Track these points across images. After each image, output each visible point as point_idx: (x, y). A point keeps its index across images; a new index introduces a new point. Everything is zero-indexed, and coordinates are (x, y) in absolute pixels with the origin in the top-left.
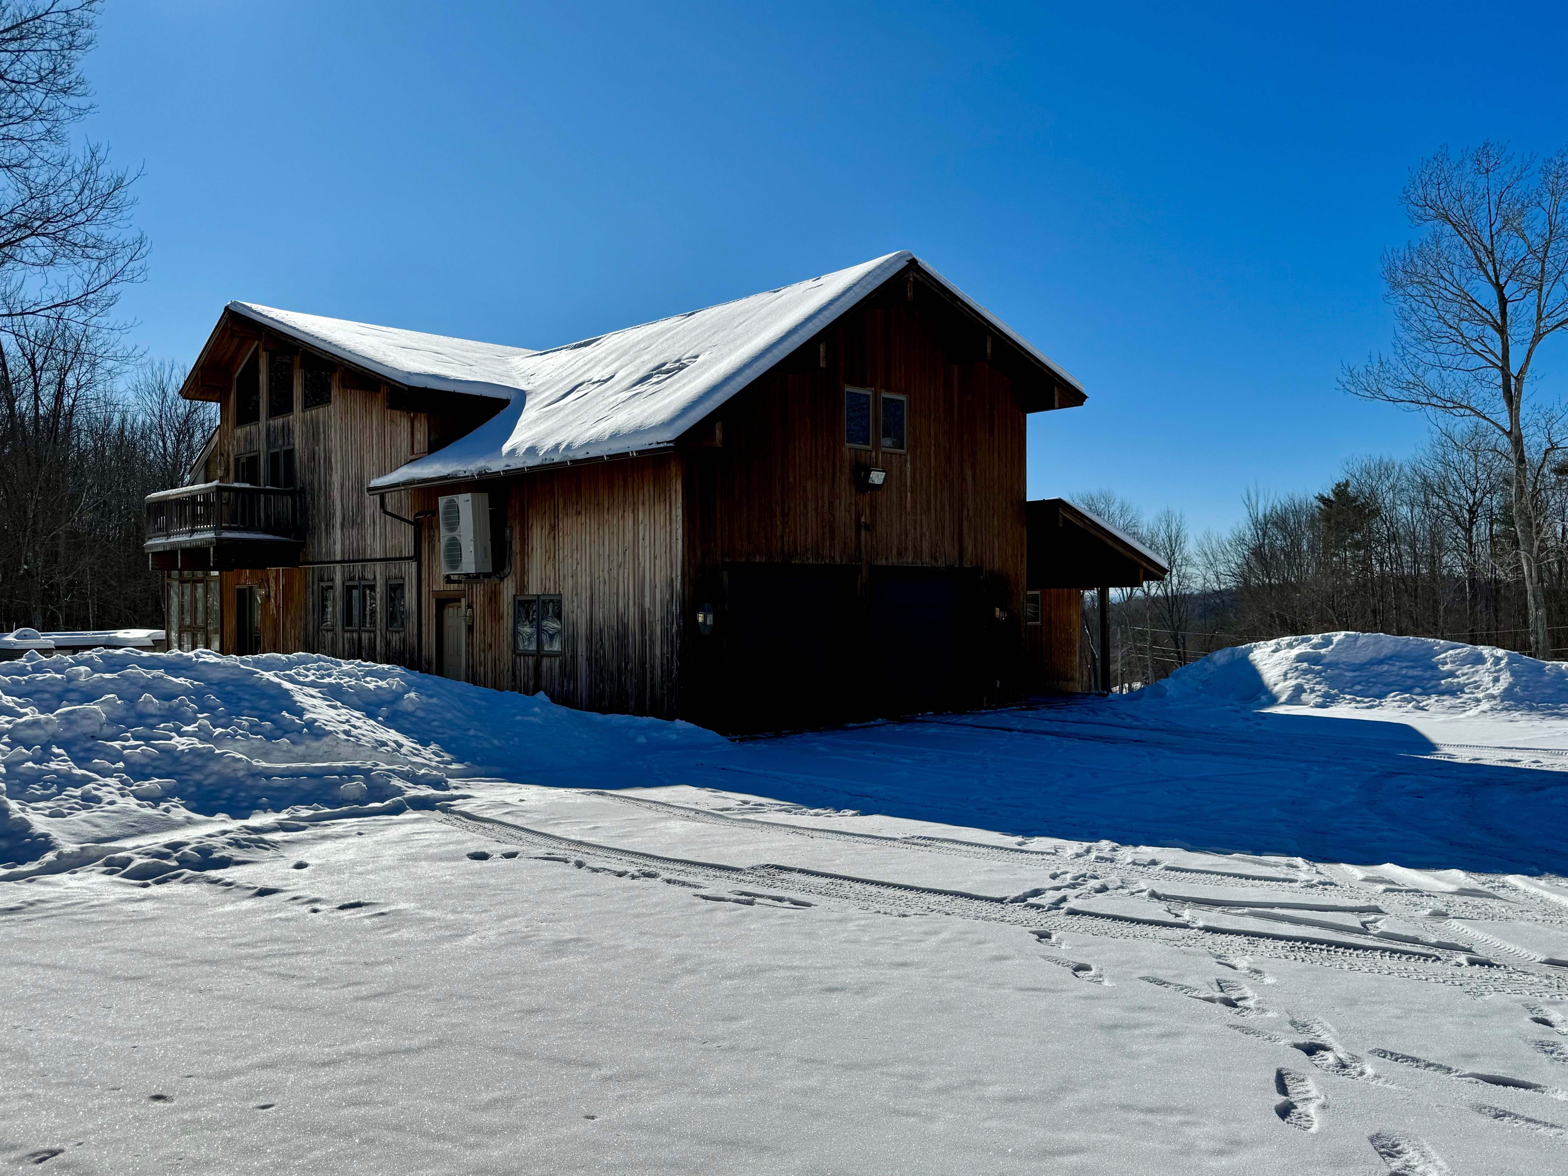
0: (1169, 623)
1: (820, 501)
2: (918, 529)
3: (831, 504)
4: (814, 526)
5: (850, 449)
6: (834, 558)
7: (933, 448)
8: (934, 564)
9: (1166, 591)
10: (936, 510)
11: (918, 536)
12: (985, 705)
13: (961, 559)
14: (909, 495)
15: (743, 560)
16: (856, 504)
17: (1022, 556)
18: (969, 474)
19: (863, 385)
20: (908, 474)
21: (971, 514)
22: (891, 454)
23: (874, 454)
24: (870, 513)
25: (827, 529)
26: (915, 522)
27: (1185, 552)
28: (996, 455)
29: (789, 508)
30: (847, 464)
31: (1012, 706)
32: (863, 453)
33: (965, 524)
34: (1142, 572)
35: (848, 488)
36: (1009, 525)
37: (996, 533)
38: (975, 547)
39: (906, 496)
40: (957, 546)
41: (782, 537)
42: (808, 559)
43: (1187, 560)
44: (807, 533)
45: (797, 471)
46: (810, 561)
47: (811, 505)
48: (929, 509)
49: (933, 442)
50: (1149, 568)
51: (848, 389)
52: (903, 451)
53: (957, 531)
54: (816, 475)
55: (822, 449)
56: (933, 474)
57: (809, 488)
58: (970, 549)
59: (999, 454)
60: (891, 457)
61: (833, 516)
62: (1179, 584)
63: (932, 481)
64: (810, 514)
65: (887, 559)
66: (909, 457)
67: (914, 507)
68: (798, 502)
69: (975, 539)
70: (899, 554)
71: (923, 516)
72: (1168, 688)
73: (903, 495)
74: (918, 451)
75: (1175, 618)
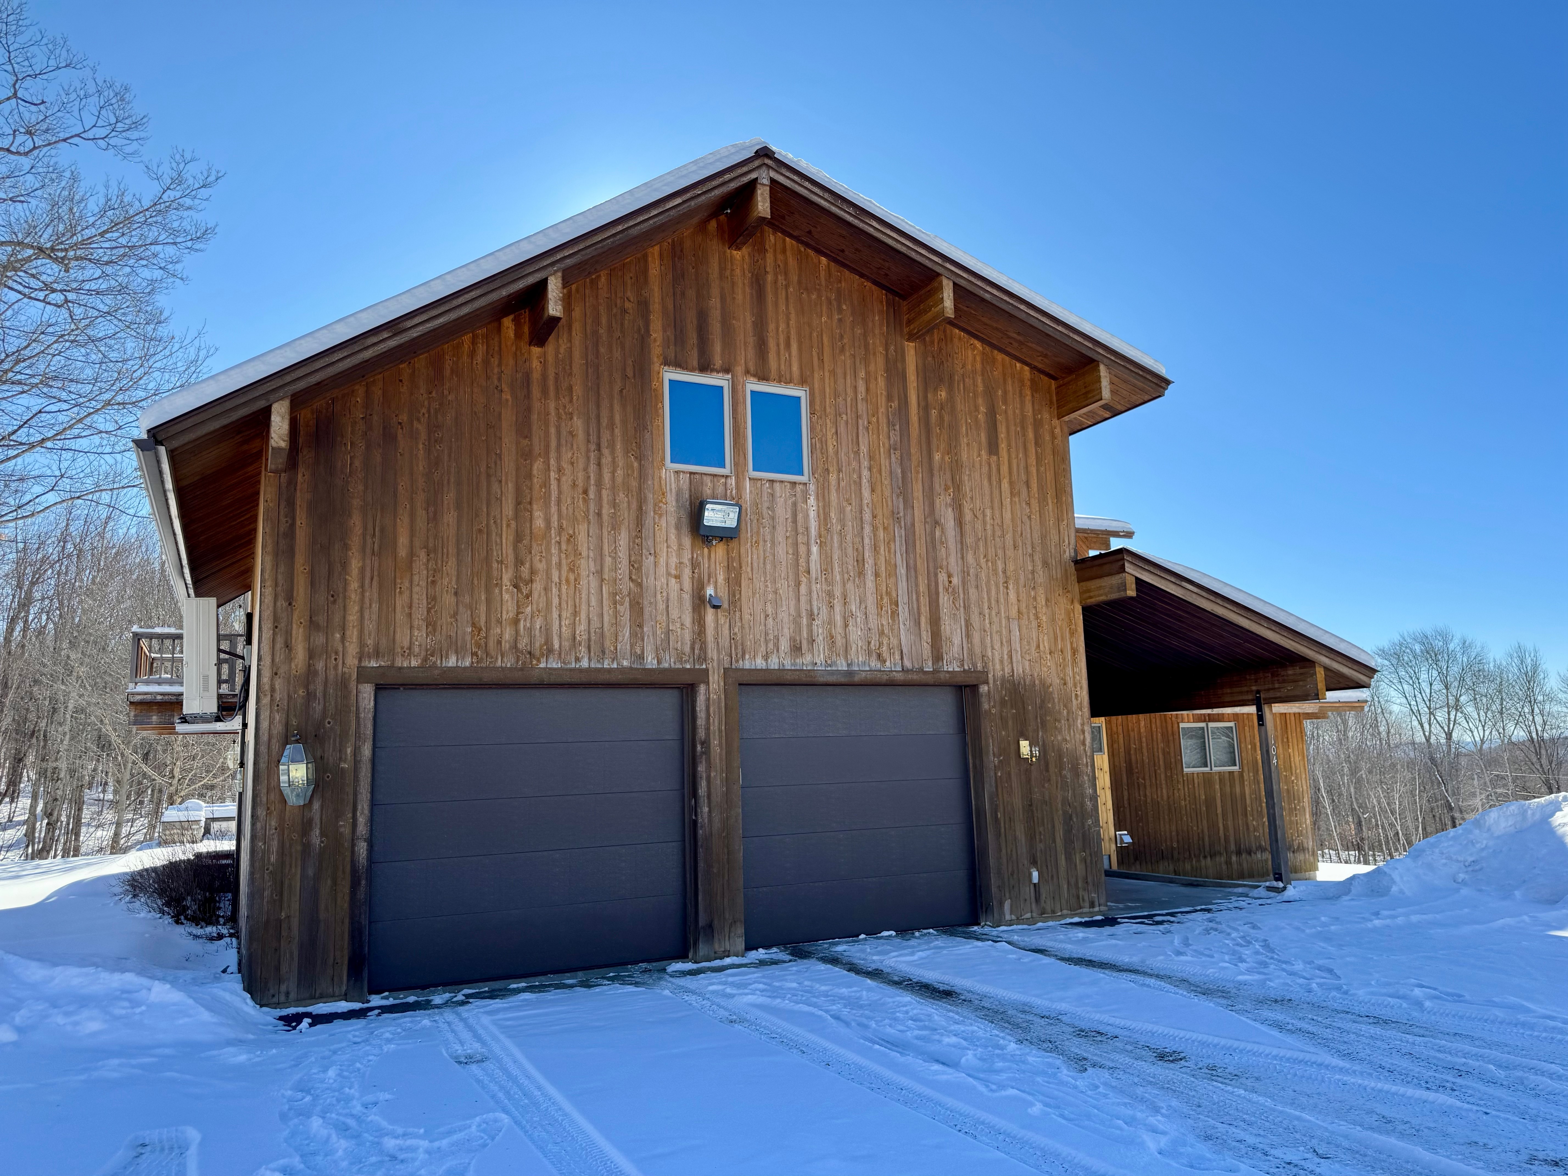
0: (1538, 767)
1: (608, 560)
2: (838, 608)
3: (635, 565)
4: (593, 603)
5: (677, 472)
6: (641, 657)
7: (865, 473)
8: (875, 664)
9: (1530, 733)
10: (877, 575)
11: (838, 618)
12: (1008, 917)
13: (937, 657)
14: (815, 549)
15: (414, 663)
16: (695, 565)
17: (1074, 652)
18: (948, 518)
19: (705, 367)
20: (812, 514)
21: (955, 580)
22: (772, 481)
23: (732, 481)
24: (728, 580)
25: (624, 609)
26: (830, 594)
27: (1547, 689)
28: (1005, 485)
29: (533, 572)
30: (671, 499)
31: (1072, 916)
32: (707, 480)
33: (944, 600)
34: (1320, 673)
35: (673, 537)
36: (1041, 600)
37: (1014, 612)
38: (968, 636)
39: (809, 553)
40: (926, 636)
41: (516, 622)
42: (578, 660)
43: (1550, 698)
44: (575, 613)
45: (554, 509)
46: (585, 664)
47: (587, 566)
48: (861, 574)
49: (865, 464)
50: (1335, 666)
51: (670, 375)
52: (803, 479)
53: (925, 610)
54: (599, 514)
55: (613, 472)
56: (867, 516)
57: (582, 537)
58: (957, 640)
59: (1011, 483)
60: (772, 487)
61: (640, 585)
62: (1545, 723)
63: (867, 529)
64: (583, 582)
65: (766, 658)
66: (812, 488)
67: (827, 569)
68: (555, 560)
69: (968, 624)
70: (796, 649)
71: (850, 586)
72: (1397, 878)
73: (802, 549)
74: (833, 478)
75: (1544, 761)
